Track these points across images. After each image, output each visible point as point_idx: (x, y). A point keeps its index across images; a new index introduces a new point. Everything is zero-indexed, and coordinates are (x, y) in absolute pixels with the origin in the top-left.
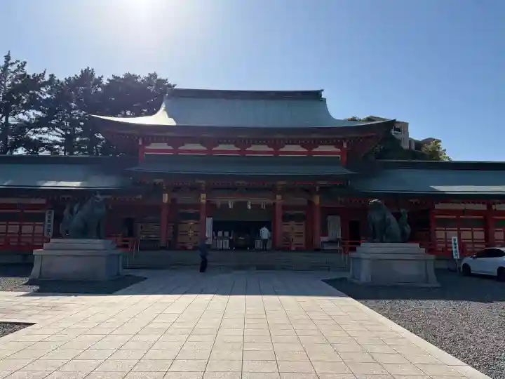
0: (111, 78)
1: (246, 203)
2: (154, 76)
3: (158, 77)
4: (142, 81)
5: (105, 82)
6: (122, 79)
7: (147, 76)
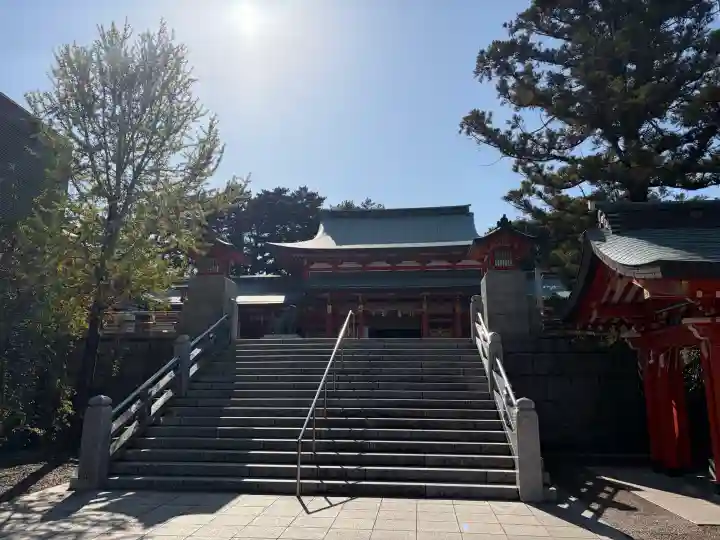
0: (260, 192)
1: (396, 312)
2: (305, 189)
3: (309, 191)
4: (293, 194)
5: (254, 196)
6: (272, 194)
7: (298, 189)
